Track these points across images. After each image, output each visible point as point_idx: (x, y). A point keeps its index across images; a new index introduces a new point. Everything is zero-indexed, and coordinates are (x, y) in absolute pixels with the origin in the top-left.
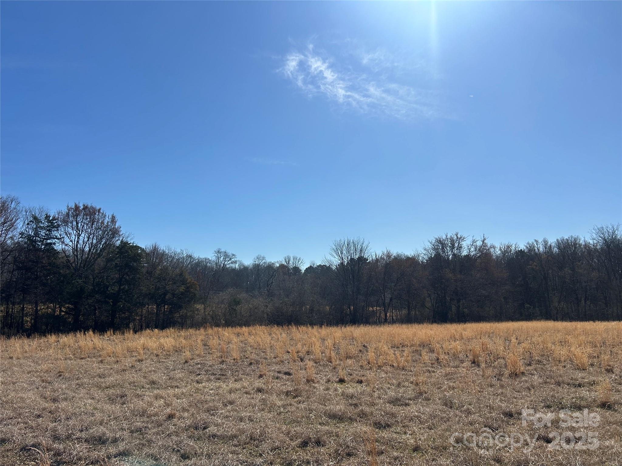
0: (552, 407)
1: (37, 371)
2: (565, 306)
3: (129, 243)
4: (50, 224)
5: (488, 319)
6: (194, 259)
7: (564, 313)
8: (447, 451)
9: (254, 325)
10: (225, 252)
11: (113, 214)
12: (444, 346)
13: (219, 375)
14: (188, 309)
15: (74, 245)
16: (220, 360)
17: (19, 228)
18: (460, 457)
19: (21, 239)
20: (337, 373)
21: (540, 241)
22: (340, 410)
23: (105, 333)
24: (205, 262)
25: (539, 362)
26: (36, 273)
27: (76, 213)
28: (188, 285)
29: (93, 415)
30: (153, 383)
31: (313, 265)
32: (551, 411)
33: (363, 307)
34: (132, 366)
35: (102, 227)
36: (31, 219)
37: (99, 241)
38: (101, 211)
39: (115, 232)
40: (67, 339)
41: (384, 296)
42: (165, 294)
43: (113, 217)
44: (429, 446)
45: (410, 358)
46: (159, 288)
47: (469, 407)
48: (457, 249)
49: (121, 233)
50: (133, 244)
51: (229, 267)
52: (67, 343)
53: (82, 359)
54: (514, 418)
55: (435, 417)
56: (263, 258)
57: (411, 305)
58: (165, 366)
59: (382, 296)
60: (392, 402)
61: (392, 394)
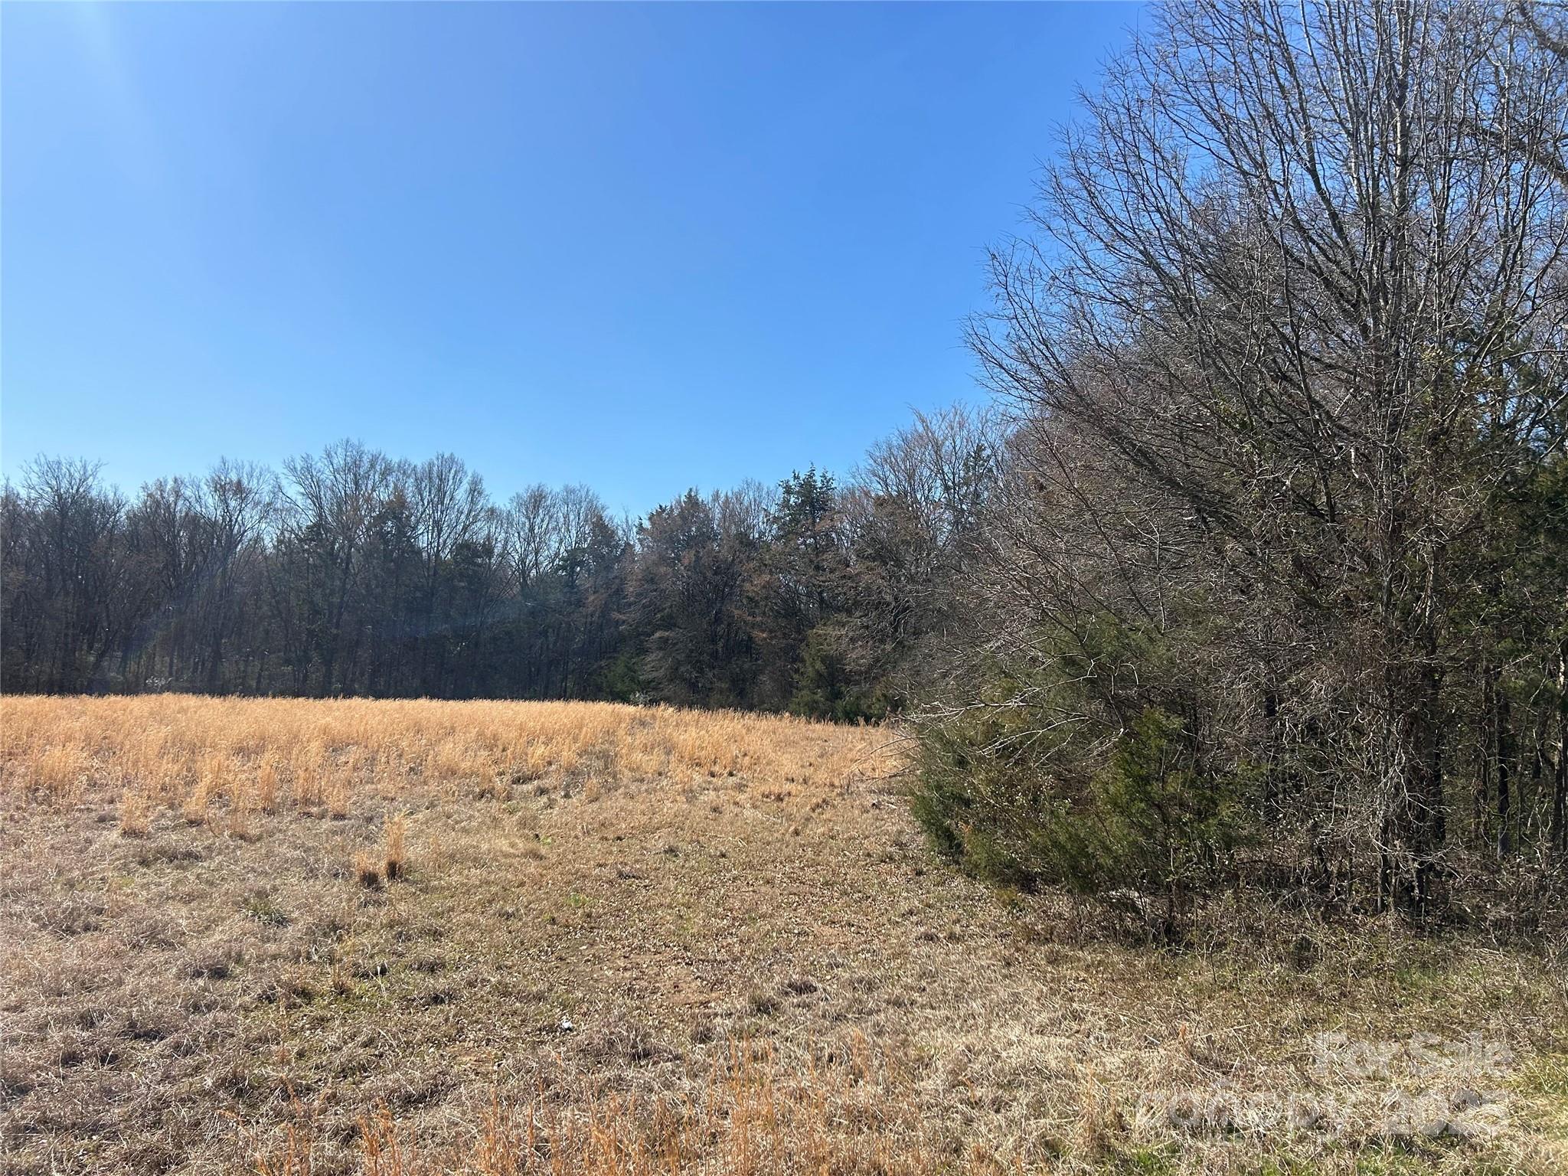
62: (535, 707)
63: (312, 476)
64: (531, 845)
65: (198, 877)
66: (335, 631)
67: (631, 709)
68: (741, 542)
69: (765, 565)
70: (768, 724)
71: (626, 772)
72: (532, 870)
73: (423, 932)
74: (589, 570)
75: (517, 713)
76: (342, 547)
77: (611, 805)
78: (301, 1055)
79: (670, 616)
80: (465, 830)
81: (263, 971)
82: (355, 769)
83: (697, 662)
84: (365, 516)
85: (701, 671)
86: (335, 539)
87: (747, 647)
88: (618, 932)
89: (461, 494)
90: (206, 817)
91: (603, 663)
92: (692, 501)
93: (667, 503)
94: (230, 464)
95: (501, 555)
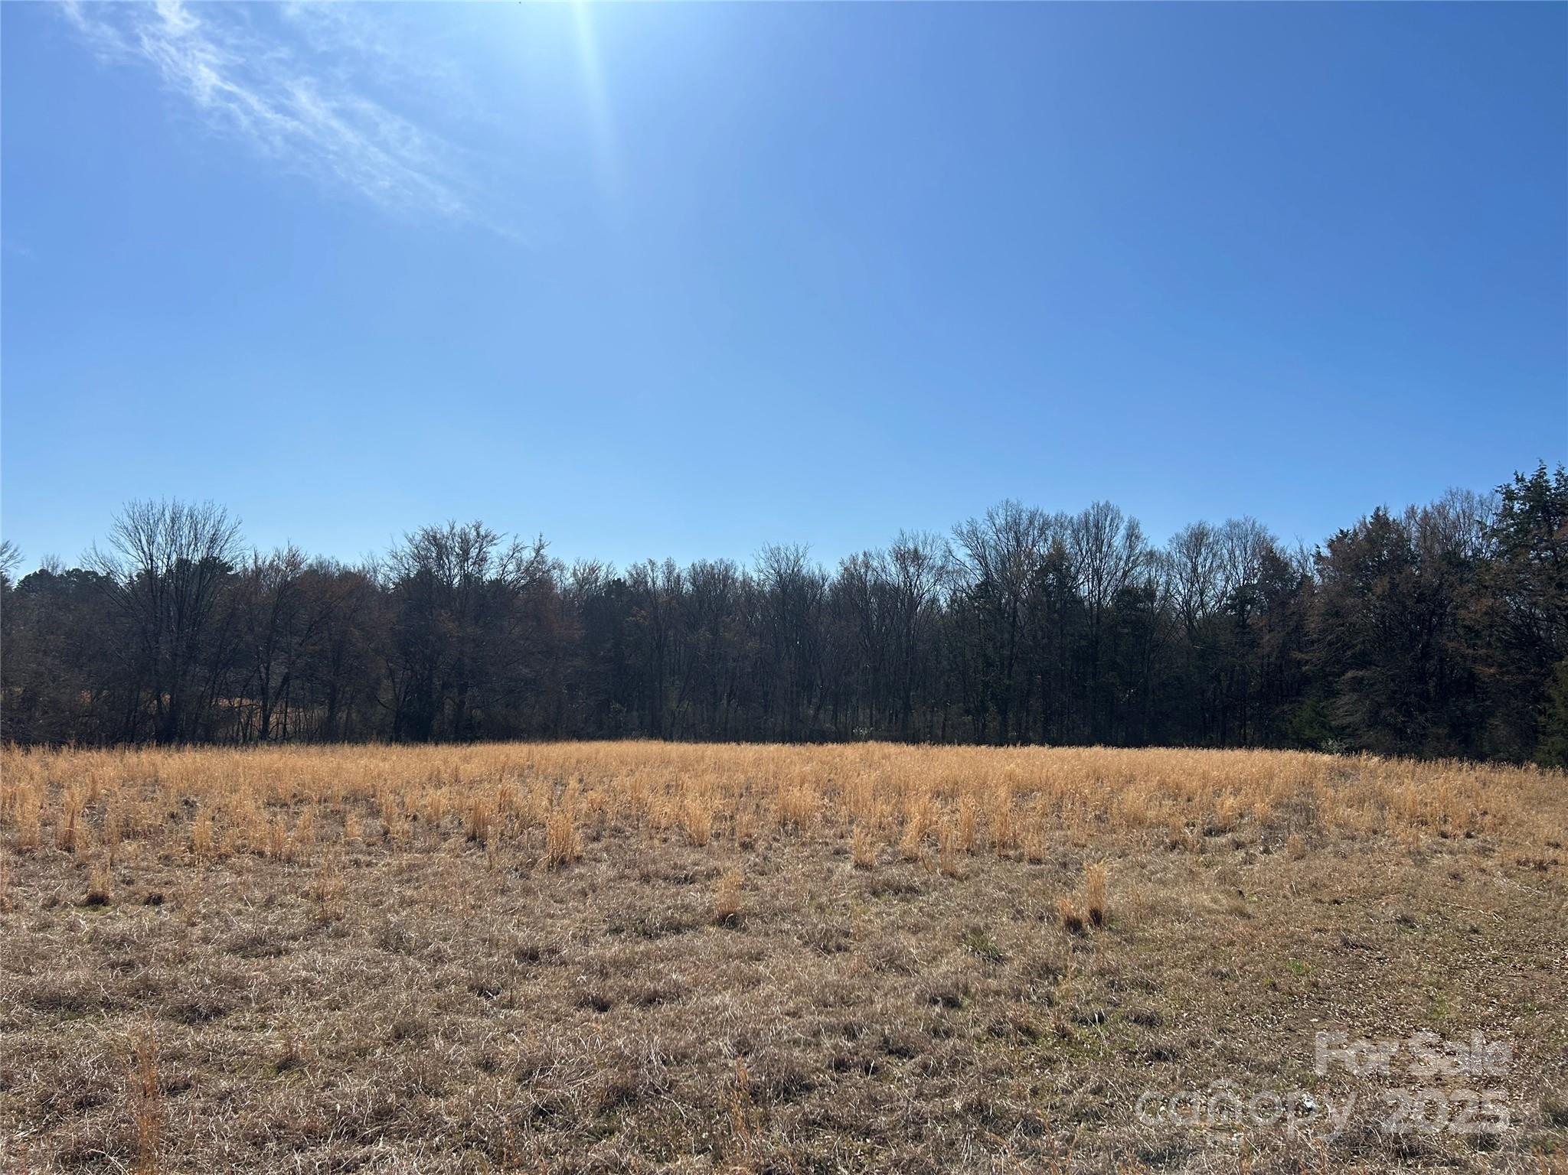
0: (623, 930)
2: (690, 709)
5: (526, 735)
7: (687, 724)
8: (368, 1058)
12: (407, 800)
18: (396, 1069)
20: (86, 879)
21: (659, 564)
22: (76, 983)
25: (617, 831)
31: (53, 570)
32: (621, 940)
33: (202, 696)
41: (267, 669)
44: (321, 1052)
45: (312, 832)
47: (442, 945)
48: (474, 564)
54: (540, 964)
55: (350, 978)
57: (340, 696)
59: (262, 669)
60: (241, 948)
61: (246, 927)
62: (1215, 755)
63: (977, 538)
64: (1237, 902)
65: (921, 909)
66: (1007, 682)
67: (1327, 758)
68: (1450, 563)
69: (1486, 587)
70: (1507, 776)
71: (1333, 828)
72: (1241, 929)
73: (1135, 984)
74: (1262, 608)
75: (1197, 761)
76: (1008, 602)
77: (1323, 864)
78: (1035, 1092)
79: (1363, 653)
80: (1163, 883)
81: (990, 1005)
82: (1045, 815)
83: (1402, 705)
84: (1028, 571)
85: (1409, 714)
86: (1001, 595)
87: (1469, 684)
88: (1354, 1007)
89: (1118, 541)
90: (920, 854)
91: (1286, 707)
92: (1381, 522)
93: (1349, 527)
94: (906, 535)
95: (1164, 598)
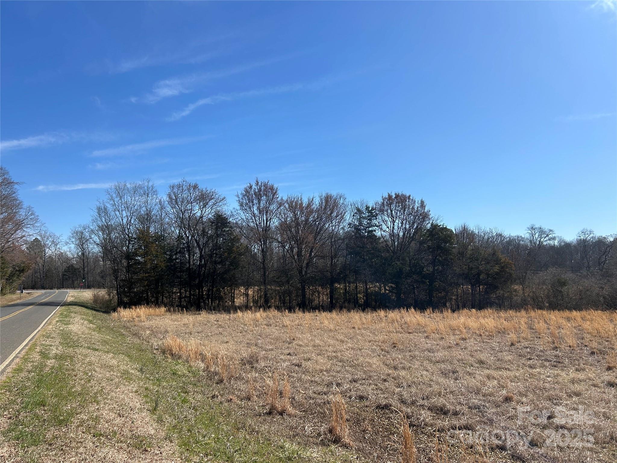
1: (375, 341)
3: (439, 225)
4: (370, 214)
6: (505, 237)
9: (587, 309)
10: (541, 228)
11: (422, 200)
13: (555, 362)
14: (505, 290)
15: (391, 231)
16: (551, 345)
17: (348, 219)
19: (350, 228)
23: (425, 311)
24: (518, 240)
26: (363, 257)
27: (390, 202)
28: (503, 265)
29: (430, 386)
30: (481, 362)
34: (457, 344)
35: (412, 212)
36: (356, 211)
37: (412, 226)
38: (411, 198)
39: (425, 216)
40: (393, 315)
42: (479, 274)
43: (422, 202)
46: (472, 268)
49: (431, 217)
50: (443, 225)
51: (546, 245)
52: (394, 318)
53: (410, 333)
56: (590, 232)
58: (490, 346)
